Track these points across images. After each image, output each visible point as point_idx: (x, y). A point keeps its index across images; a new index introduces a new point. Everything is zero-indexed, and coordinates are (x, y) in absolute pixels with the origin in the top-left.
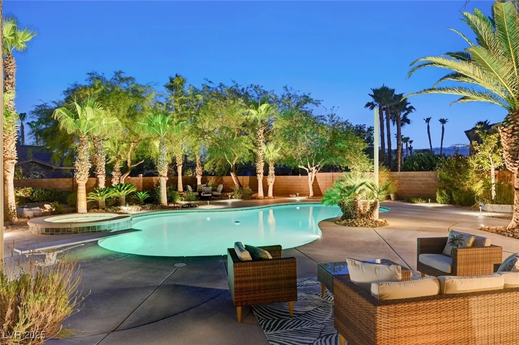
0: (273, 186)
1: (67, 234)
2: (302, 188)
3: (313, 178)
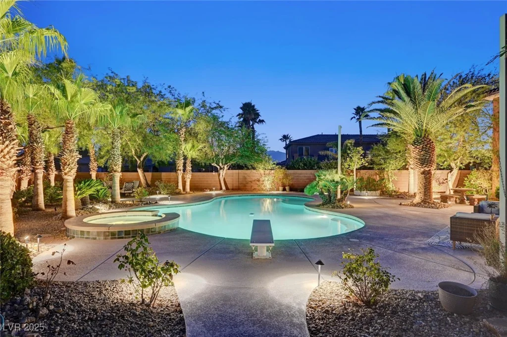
1: (152, 235)
3: (224, 174)
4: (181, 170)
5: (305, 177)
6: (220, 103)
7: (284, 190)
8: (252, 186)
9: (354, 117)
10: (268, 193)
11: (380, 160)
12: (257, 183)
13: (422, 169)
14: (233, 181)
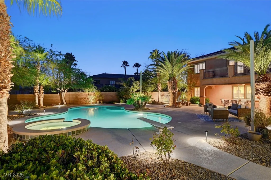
0: (43, 100)
2: (54, 101)
3: (64, 95)
4: (37, 93)
5: (110, 95)
6: (61, 52)
7: (100, 103)
8: (81, 101)
9: (122, 66)
10: (91, 105)
11: (145, 87)
12: (84, 99)
13: (173, 91)
14: (69, 99)
